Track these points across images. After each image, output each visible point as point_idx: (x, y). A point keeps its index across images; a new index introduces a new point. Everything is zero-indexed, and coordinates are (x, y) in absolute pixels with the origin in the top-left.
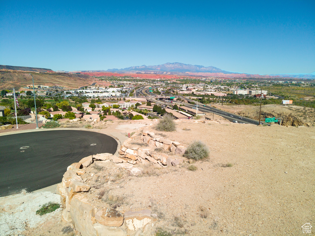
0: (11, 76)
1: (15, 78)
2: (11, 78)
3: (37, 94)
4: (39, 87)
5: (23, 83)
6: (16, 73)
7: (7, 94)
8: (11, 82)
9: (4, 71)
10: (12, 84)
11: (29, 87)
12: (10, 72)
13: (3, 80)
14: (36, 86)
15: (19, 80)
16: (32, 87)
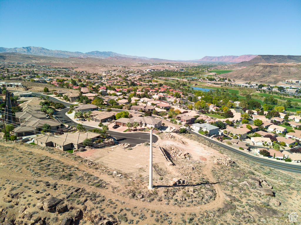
0: (277, 70)
1: (280, 72)
2: (276, 71)
3: (287, 90)
4: (298, 82)
5: (284, 77)
6: (283, 67)
7: (262, 88)
8: (275, 76)
9: (273, 66)
10: (274, 78)
11: (288, 81)
12: (278, 66)
13: (269, 73)
14: (294, 81)
15: (283, 73)
16: (290, 82)
